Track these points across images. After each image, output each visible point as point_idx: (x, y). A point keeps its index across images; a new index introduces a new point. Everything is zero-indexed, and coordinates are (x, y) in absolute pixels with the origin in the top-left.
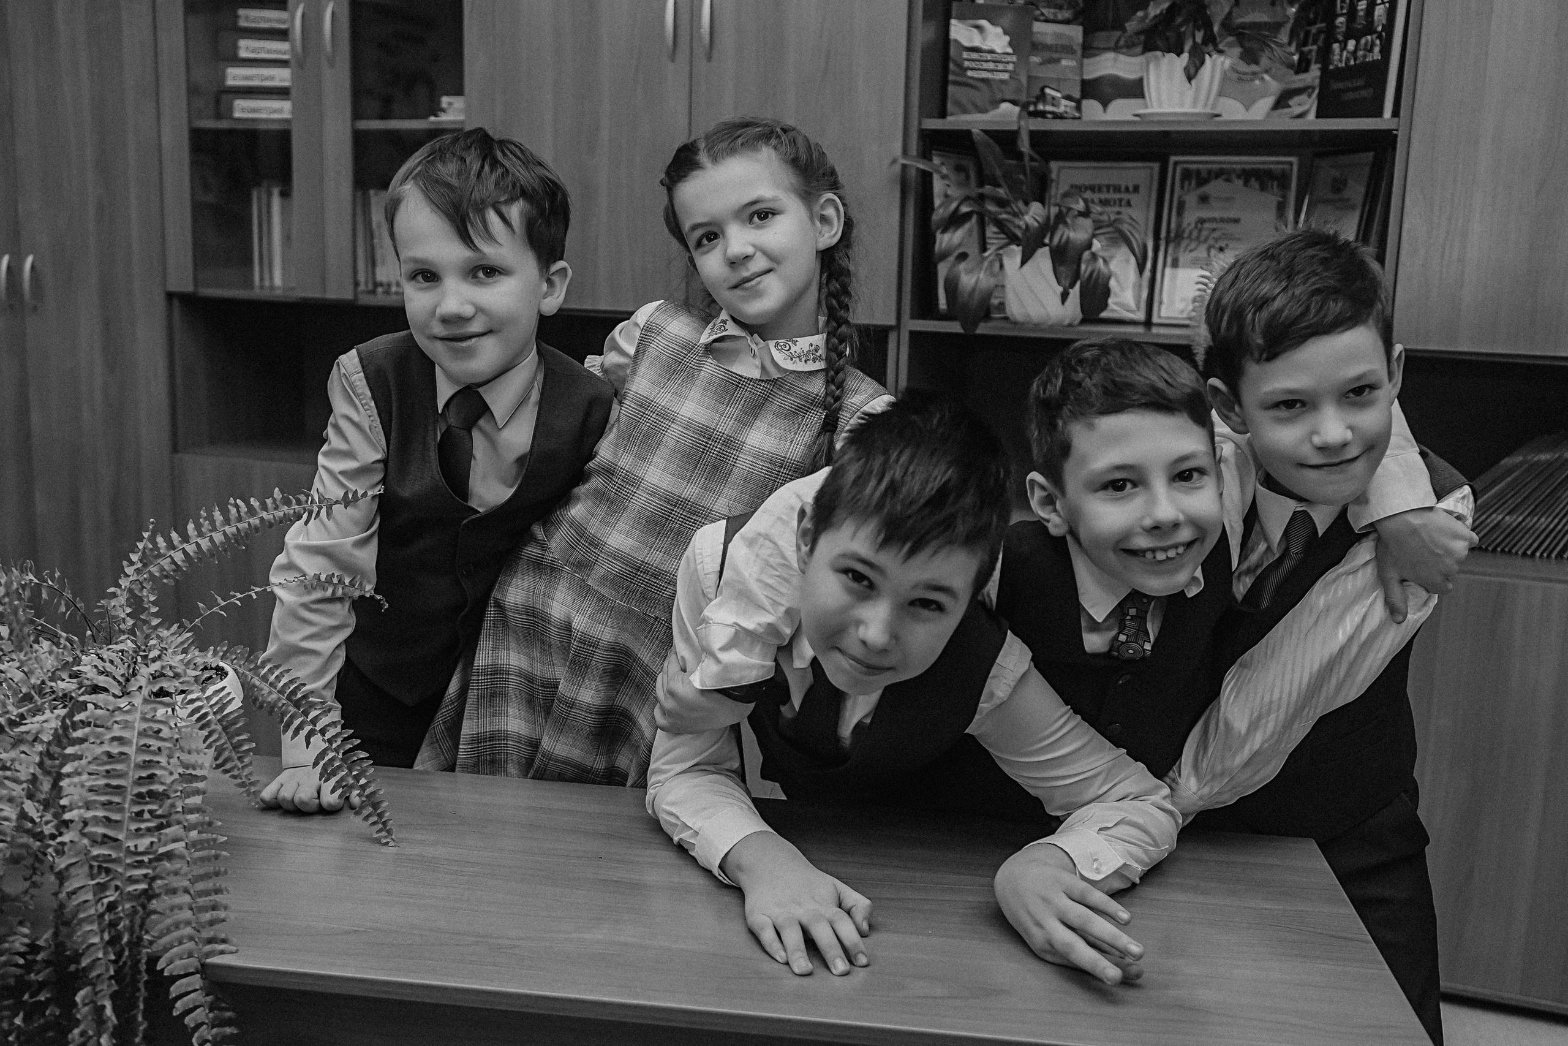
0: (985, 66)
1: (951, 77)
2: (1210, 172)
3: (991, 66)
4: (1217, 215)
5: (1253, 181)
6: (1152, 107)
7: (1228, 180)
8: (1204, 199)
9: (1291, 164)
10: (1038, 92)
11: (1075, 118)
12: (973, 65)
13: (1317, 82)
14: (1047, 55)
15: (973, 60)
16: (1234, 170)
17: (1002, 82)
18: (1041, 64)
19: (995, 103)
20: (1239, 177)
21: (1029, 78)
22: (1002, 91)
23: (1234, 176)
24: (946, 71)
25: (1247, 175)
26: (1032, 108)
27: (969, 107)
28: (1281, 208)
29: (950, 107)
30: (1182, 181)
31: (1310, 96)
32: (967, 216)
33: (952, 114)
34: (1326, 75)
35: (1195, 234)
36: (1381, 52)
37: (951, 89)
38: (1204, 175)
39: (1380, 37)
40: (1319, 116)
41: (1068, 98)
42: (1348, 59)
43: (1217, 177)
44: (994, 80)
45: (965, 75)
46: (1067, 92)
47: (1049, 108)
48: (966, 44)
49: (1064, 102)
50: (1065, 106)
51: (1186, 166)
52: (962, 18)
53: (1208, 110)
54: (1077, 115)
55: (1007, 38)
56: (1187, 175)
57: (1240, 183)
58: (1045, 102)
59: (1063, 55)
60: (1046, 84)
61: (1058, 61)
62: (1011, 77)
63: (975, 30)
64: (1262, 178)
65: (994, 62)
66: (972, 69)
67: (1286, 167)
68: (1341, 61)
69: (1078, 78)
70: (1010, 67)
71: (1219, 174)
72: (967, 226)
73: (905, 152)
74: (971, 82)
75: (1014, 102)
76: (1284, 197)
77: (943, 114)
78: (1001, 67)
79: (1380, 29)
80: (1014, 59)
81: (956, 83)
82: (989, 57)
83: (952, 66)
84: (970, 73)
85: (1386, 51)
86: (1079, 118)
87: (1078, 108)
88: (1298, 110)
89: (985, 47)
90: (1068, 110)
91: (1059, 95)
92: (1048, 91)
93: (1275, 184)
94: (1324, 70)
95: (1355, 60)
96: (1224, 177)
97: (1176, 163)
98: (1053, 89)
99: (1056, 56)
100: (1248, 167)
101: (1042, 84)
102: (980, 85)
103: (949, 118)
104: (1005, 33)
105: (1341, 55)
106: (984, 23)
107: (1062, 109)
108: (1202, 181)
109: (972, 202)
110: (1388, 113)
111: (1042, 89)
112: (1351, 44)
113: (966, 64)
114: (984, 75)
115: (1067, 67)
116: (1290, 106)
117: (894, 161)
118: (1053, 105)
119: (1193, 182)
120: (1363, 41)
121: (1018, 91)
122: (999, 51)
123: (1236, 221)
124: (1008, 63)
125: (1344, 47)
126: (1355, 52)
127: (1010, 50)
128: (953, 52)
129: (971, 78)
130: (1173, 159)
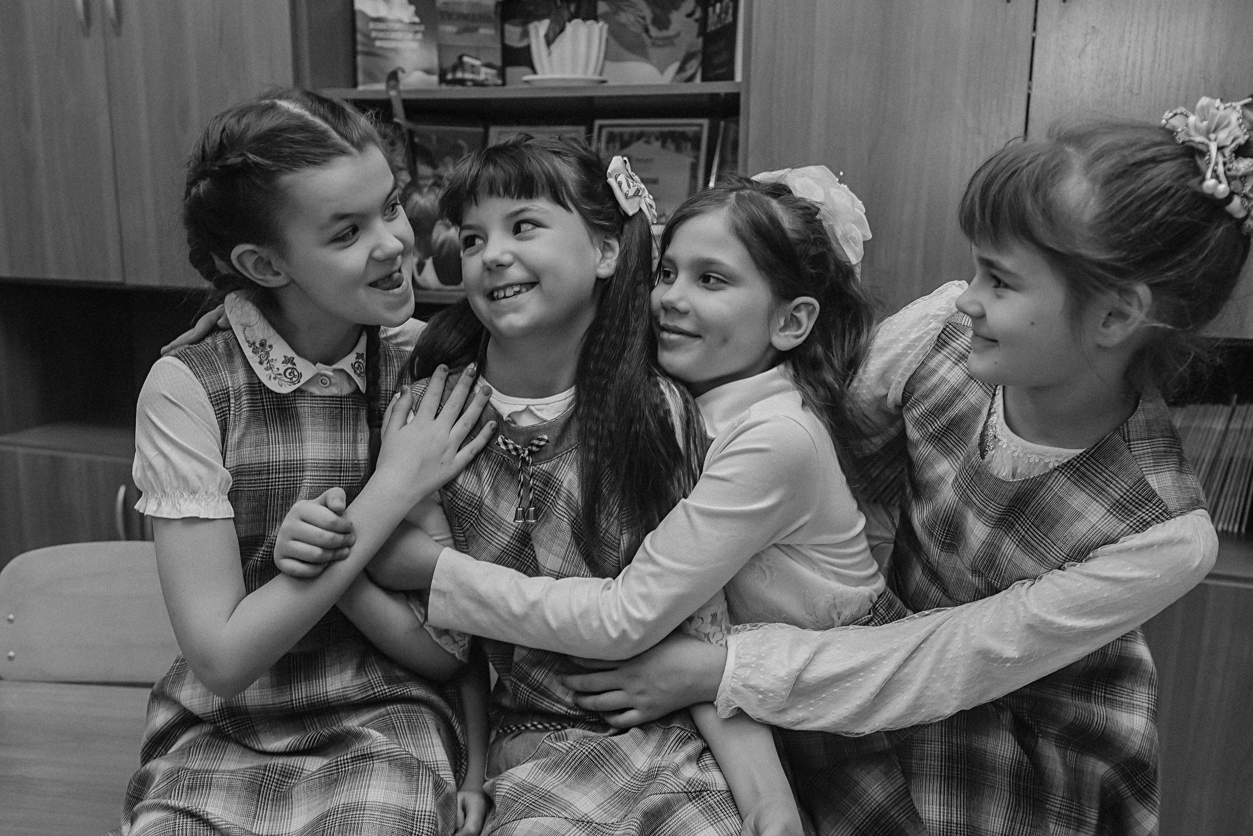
0: (392, 35)
1: (360, 48)
2: (631, 135)
3: (399, 35)
5: (670, 145)
6: (539, 73)
7: (647, 142)
9: (701, 126)
10: (451, 61)
11: (496, 85)
12: (381, 35)
13: (700, 47)
14: (463, 24)
15: (380, 30)
16: (652, 133)
17: (412, 51)
18: (458, 33)
19: (408, 72)
20: (657, 139)
21: (442, 46)
22: (414, 60)
23: (653, 139)
24: (354, 42)
25: (664, 138)
26: (449, 76)
27: (381, 76)
28: (694, 168)
29: (360, 77)
30: (608, 143)
31: (697, 59)
33: (365, 83)
34: (706, 38)
36: (732, 16)
37: (360, 59)
38: (626, 137)
40: (704, 79)
41: (488, 65)
42: (717, 23)
43: (638, 139)
44: (404, 50)
45: (374, 46)
46: (487, 60)
47: (468, 76)
48: (372, 14)
49: (484, 70)
50: (485, 74)
51: (611, 129)
53: (592, 77)
54: (500, 82)
55: (414, 8)
56: (611, 138)
57: (657, 144)
58: (464, 70)
59: (479, 24)
60: (464, 52)
61: (476, 29)
62: (420, 46)
64: (677, 140)
65: (401, 31)
66: (381, 39)
67: (696, 129)
68: (713, 24)
69: (498, 46)
70: (420, 36)
71: (640, 136)
74: (381, 52)
75: (428, 71)
76: (697, 158)
77: (355, 85)
80: (422, 28)
81: (365, 53)
82: (395, 26)
83: (359, 37)
84: (378, 43)
86: (502, 86)
87: (502, 76)
88: (687, 75)
89: (390, 17)
90: (489, 78)
91: (477, 63)
92: (466, 59)
93: (689, 145)
94: (704, 34)
95: (720, 23)
96: (644, 139)
97: (601, 127)
98: (472, 57)
99: (472, 25)
100: (666, 129)
101: (458, 54)
102: (391, 55)
103: (361, 88)
105: (713, 19)
107: (482, 77)
108: (625, 144)
110: (738, 76)
111: (460, 58)
113: (374, 34)
114: (391, 44)
115: (486, 35)
116: (686, 71)
118: (473, 73)
119: (618, 145)
120: (724, 4)
121: (431, 59)
122: (405, 21)
123: (655, 182)
124: (416, 32)
126: (720, 15)
127: (417, 20)
128: (360, 24)
129: (381, 48)
130: (598, 123)
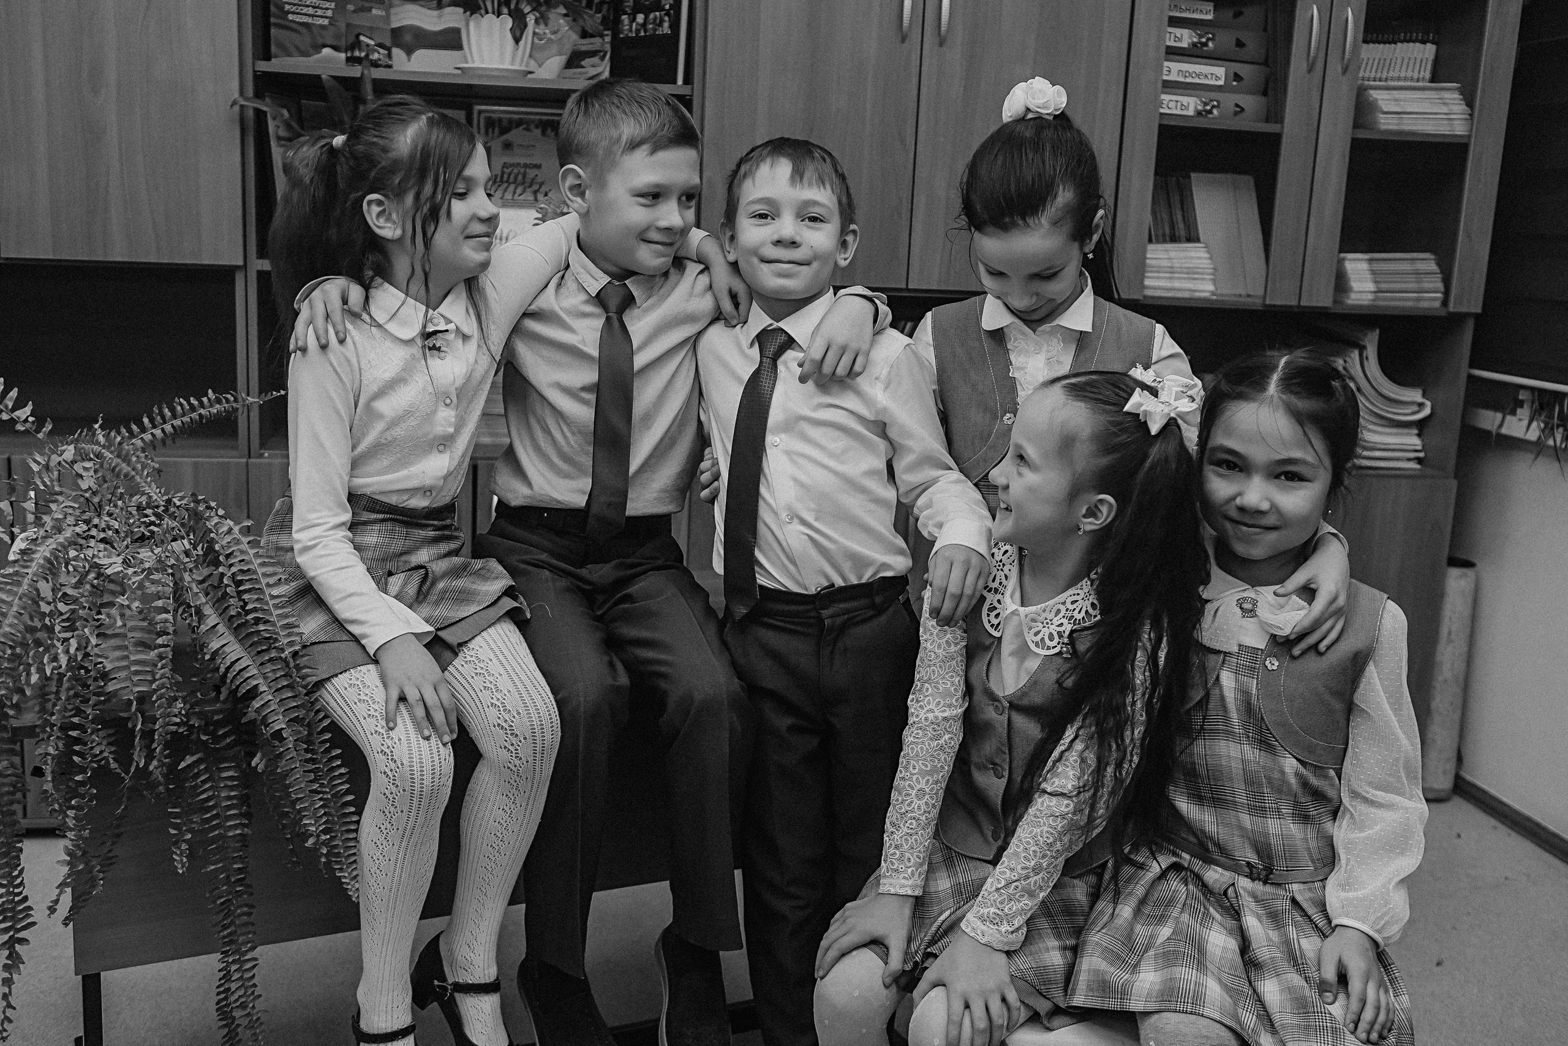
0: (305, 10)
1: (273, 20)
2: (510, 121)
3: (311, 11)
4: (522, 161)
5: (549, 131)
6: (473, 62)
7: (528, 129)
8: (508, 146)
10: (352, 39)
11: (387, 66)
12: (293, 9)
13: (608, 47)
14: (360, 3)
15: (294, 5)
16: (533, 121)
17: (322, 27)
18: (354, 11)
19: (318, 47)
20: (537, 127)
21: (348, 25)
22: (322, 37)
23: (532, 126)
24: (268, 13)
26: (349, 55)
27: (292, 49)
29: (273, 49)
30: (487, 127)
31: (603, 58)
33: (276, 57)
34: (616, 43)
35: (520, 177)
36: (670, 27)
37: (273, 31)
38: (505, 123)
39: (668, 14)
41: (381, 46)
42: (638, 31)
43: (517, 126)
44: (315, 25)
45: (286, 19)
46: (379, 41)
47: (364, 55)
49: (377, 49)
50: (378, 53)
51: (489, 114)
53: (523, 68)
54: (389, 63)
56: (490, 123)
57: (538, 132)
58: (360, 50)
59: (372, 4)
60: (359, 31)
61: (369, 10)
62: (330, 24)
65: (314, 7)
66: (293, 13)
68: (631, 30)
69: (387, 27)
70: (329, 13)
71: (519, 123)
73: (242, 93)
74: (293, 26)
75: (336, 48)
77: (269, 57)
78: (320, 12)
79: (667, 7)
80: (333, 5)
81: (277, 25)
83: (272, 9)
84: (290, 17)
85: (675, 25)
86: (390, 67)
87: (390, 56)
88: (592, 72)
90: (381, 57)
91: (372, 43)
92: (362, 38)
94: (615, 37)
95: (645, 31)
96: (523, 126)
97: (480, 112)
98: (367, 37)
99: (367, 5)
100: (545, 118)
101: (356, 32)
102: (304, 31)
103: (274, 61)
105: (631, 26)
107: (375, 56)
108: (504, 131)
110: (680, 82)
111: (358, 36)
112: (640, 18)
113: (287, 7)
114: (305, 19)
115: (376, 16)
116: (583, 67)
117: (234, 103)
118: (368, 52)
119: (497, 129)
120: (652, 16)
121: (338, 37)
123: (538, 166)
124: (327, 9)
125: (634, 19)
126: (644, 25)
129: (292, 21)
130: (477, 108)
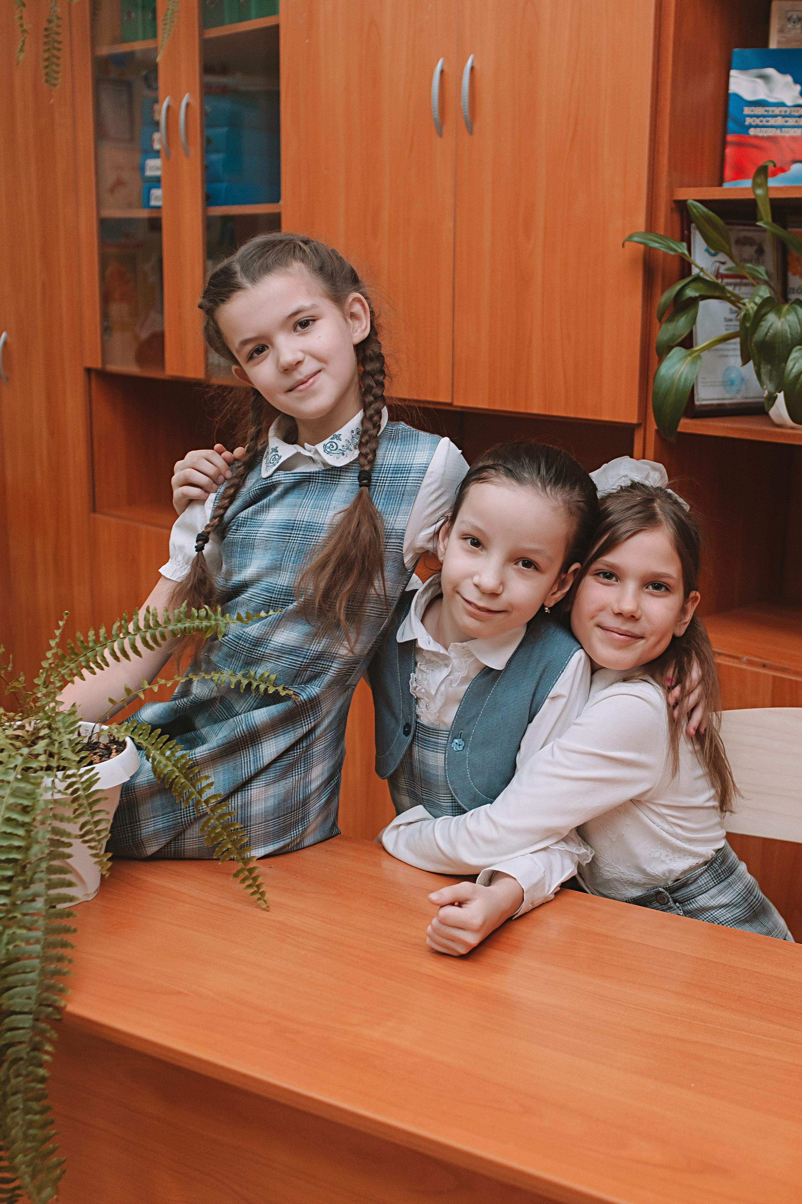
0: (772, 122)
1: (730, 138)
3: (780, 121)
12: (757, 121)
15: (758, 116)
17: (792, 139)
19: (785, 164)
22: (794, 150)
24: (724, 130)
29: (728, 172)
32: (693, 302)
33: (731, 180)
37: (729, 151)
44: (783, 137)
45: (748, 135)
48: (748, 96)
52: (744, 68)
55: (798, 88)
63: (760, 81)
65: (784, 116)
66: (756, 127)
72: (691, 313)
74: (755, 142)
77: (721, 182)
78: (791, 122)
81: (736, 144)
82: (777, 110)
83: (731, 125)
84: (752, 132)
89: (771, 100)
102: (766, 145)
103: (726, 185)
104: (796, 81)
106: (771, 71)
109: (701, 285)
113: (748, 121)
114: (771, 132)
122: (789, 103)
124: (799, 116)
128: (732, 108)
129: (756, 137)
